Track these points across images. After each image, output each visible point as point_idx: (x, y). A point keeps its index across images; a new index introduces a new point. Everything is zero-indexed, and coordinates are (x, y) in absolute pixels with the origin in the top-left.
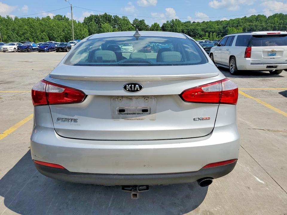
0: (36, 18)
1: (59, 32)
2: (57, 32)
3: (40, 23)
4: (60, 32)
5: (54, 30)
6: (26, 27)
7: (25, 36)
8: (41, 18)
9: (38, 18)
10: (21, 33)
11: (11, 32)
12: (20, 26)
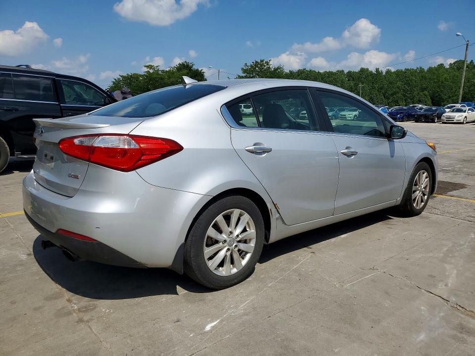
0: (418, 68)
1: (452, 89)
2: (449, 91)
3: (422, 77)
4: (454, 90)
5: (444, 87)
6: (399, 84)
7: (394, 98)
8: (426, 69)
9: (421, 68)
10: (390, 93)
11: (376, 92)
12: (391, 83)
